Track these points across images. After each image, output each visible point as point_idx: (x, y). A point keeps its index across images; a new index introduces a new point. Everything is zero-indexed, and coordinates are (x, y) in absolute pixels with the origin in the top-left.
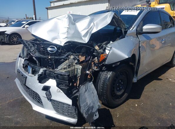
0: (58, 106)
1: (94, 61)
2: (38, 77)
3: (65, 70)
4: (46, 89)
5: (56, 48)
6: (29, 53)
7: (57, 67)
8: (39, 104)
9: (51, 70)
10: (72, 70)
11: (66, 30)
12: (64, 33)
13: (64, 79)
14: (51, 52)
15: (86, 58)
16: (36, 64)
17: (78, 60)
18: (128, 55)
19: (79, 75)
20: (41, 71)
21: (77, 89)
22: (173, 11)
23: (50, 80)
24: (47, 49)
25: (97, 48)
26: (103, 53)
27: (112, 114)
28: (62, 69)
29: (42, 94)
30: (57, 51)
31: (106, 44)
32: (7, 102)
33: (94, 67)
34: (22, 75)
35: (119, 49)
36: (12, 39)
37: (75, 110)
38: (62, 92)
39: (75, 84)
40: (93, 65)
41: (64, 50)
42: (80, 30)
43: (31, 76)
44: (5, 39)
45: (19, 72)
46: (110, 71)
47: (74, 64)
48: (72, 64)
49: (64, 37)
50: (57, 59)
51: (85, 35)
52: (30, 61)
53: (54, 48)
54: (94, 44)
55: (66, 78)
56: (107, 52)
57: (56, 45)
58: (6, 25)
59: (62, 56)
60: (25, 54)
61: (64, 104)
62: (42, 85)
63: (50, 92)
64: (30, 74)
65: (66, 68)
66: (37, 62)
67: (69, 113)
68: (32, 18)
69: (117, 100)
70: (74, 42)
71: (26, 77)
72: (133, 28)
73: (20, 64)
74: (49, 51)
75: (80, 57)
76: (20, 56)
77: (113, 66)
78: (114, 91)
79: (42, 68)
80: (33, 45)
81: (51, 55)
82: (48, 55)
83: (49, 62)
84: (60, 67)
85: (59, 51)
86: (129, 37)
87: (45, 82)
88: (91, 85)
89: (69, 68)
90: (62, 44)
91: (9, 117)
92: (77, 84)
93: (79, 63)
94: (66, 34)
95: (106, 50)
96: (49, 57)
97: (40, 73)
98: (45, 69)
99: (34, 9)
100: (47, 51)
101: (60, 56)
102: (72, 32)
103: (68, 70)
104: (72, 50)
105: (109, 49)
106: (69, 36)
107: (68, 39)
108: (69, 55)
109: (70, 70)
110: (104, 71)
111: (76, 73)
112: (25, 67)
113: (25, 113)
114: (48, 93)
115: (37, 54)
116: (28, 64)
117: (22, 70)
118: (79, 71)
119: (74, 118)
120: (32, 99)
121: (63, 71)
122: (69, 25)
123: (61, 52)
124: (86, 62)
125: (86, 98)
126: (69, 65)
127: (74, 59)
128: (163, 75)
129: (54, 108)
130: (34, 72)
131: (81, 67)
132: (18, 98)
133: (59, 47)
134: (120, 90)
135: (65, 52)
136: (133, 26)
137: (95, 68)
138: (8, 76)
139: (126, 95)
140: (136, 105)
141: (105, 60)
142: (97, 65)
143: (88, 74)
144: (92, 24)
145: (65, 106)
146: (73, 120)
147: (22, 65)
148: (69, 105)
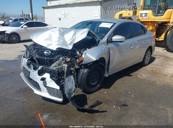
0: (50, 90)
1: (76, 62)
2: (38, 72)
3: (56, 68)
4: (43, 79)
5: (50, 52)
6: (31, 55)
7: (50, 66)
8: (38, 90)
9: (47, 67)
10: (60, 68)
11: (58, 39)
12: (56, 41)
13: (55, 73)
14: (46, 55)
15: (71, 59)
16: (36, 62)
17: (66, 61)
18: (96, 59)
19: (66, 71)
20: (40, 68)
21: (63, 80)
22: (155, 17)
23: (46, 74)
24: (44, 52)
25: (78, 53)
26: (81, 57)
27: (87, 97)
28: (54, 67)
29: (41, 83)
30: (51, 54)
31: (83, 51)
32: (15, 90)
33: (76, 65)
34: (27, 71)
35: (90, 54)
36: (11, 38)
37: (62, 93)
38: (53, 81)
39: (63, 77)
40: (76, 64)
41: (56, 53)
42: (67, 40)
43: (33, 71)
44: (4, 38)
45: (24, 68)
46: (86, 69)
47: (62, 63)
48: (61, 63)
49: (56, 44)
50: (51, 60)
51: (70, 44)
52: (32, 61)
53: (49, 52)
54: (76, 50)
55: (56, 72)
56: (83, 56)
57: (50, 50)
58: (4, 23)
59: (55, 57)
60: (28, 55)
61: (54, 89)
62: (41, 77)
63: (46, 81)
64: (32, 70)
65: (57, 66)
66: (37, 61)
67: (58, 95)
68: (28, 15)
69: (92, 88)
70: (63, 48)
71: (30, 72)
72: (105, 38)
73: (24, 62)
74: (45, 54)
75: (67, 58)
76: (24, 57)
77: (88, 65)
78: (89, 82)
79: (40, 66)
80: (34, 49)
81: (47, 57)
82: (45, 57)
83: (45, 61)
84: (53, 65)
85: (53, 54)
86: (101, 45)
87: (43, 75)
88: (72, 77)
89: (58, 66)
90: (55, 49)
91: (18, 99)
92: (64, 77)
93: (66, 62)
94: (58, 42)
95: (83, 55)
96: (46, 58)
97: (39, 69)
98: (42, 66)
99: (31, 7)
100: (44, 54)
101: (53, 58)
102: (61, 41)
103: (58, 67)
104: (61, 54)
105: (84, 54)
106: (60, 43)
107: (59, 46)
108: (59, 57)
109: (59, 67)
110: (83, 68)
111: (63, 69)
112: (28, 65)
113: (28, 96)
114: (44, 82)
115: (37, 56)
116: (30, 63)
117: (27, 67)
118: (66, 68)
119: (61, 98)
120: (33, 86)
121: (55, 68)
122: (60, 36)
123: (54, 55)
124: (71, 62)
125: (68, 85)
126: (59, 64)
127: (63, 60)
128: (134, 73)
129: (48, 92)
130: (35, 69)
131: (67, 65)
132: (23, 87)
133: (52, 51)
134: (94, 82)
135: (57, 54)
136: (105, 37)
137: (77, 67)
138: (12, 72)
139: (99, 85)
140: (105, 93)
141: (82, 61)
142: (78, 64)
143: (72, 70)
144: (75, 37)
145: (55, 90)
146: (60, 100)
147: (26, 64)
148: (58, 90)
